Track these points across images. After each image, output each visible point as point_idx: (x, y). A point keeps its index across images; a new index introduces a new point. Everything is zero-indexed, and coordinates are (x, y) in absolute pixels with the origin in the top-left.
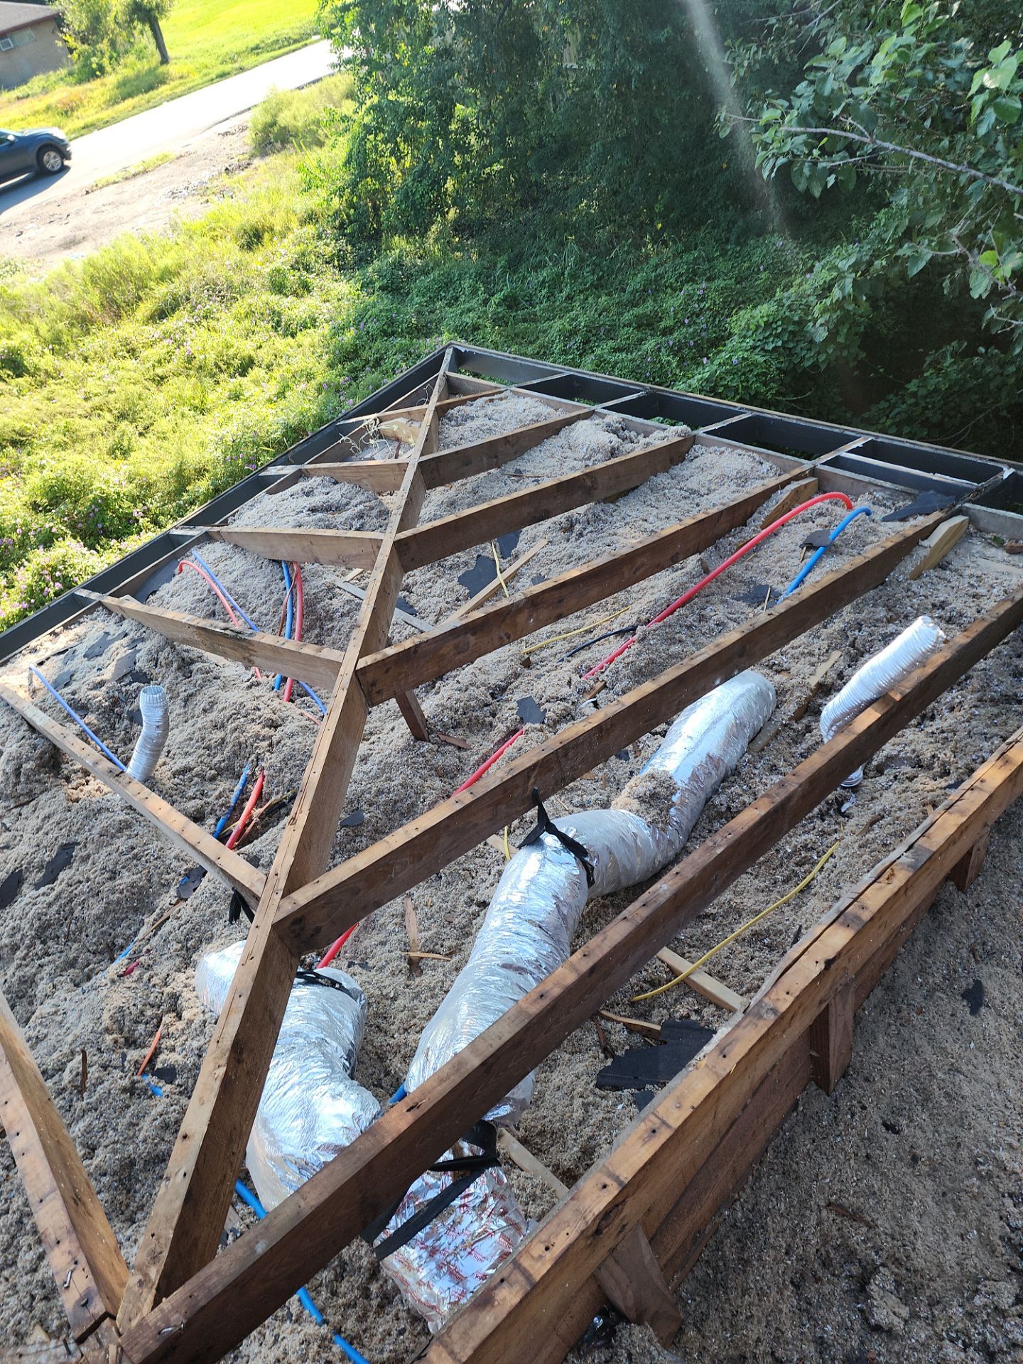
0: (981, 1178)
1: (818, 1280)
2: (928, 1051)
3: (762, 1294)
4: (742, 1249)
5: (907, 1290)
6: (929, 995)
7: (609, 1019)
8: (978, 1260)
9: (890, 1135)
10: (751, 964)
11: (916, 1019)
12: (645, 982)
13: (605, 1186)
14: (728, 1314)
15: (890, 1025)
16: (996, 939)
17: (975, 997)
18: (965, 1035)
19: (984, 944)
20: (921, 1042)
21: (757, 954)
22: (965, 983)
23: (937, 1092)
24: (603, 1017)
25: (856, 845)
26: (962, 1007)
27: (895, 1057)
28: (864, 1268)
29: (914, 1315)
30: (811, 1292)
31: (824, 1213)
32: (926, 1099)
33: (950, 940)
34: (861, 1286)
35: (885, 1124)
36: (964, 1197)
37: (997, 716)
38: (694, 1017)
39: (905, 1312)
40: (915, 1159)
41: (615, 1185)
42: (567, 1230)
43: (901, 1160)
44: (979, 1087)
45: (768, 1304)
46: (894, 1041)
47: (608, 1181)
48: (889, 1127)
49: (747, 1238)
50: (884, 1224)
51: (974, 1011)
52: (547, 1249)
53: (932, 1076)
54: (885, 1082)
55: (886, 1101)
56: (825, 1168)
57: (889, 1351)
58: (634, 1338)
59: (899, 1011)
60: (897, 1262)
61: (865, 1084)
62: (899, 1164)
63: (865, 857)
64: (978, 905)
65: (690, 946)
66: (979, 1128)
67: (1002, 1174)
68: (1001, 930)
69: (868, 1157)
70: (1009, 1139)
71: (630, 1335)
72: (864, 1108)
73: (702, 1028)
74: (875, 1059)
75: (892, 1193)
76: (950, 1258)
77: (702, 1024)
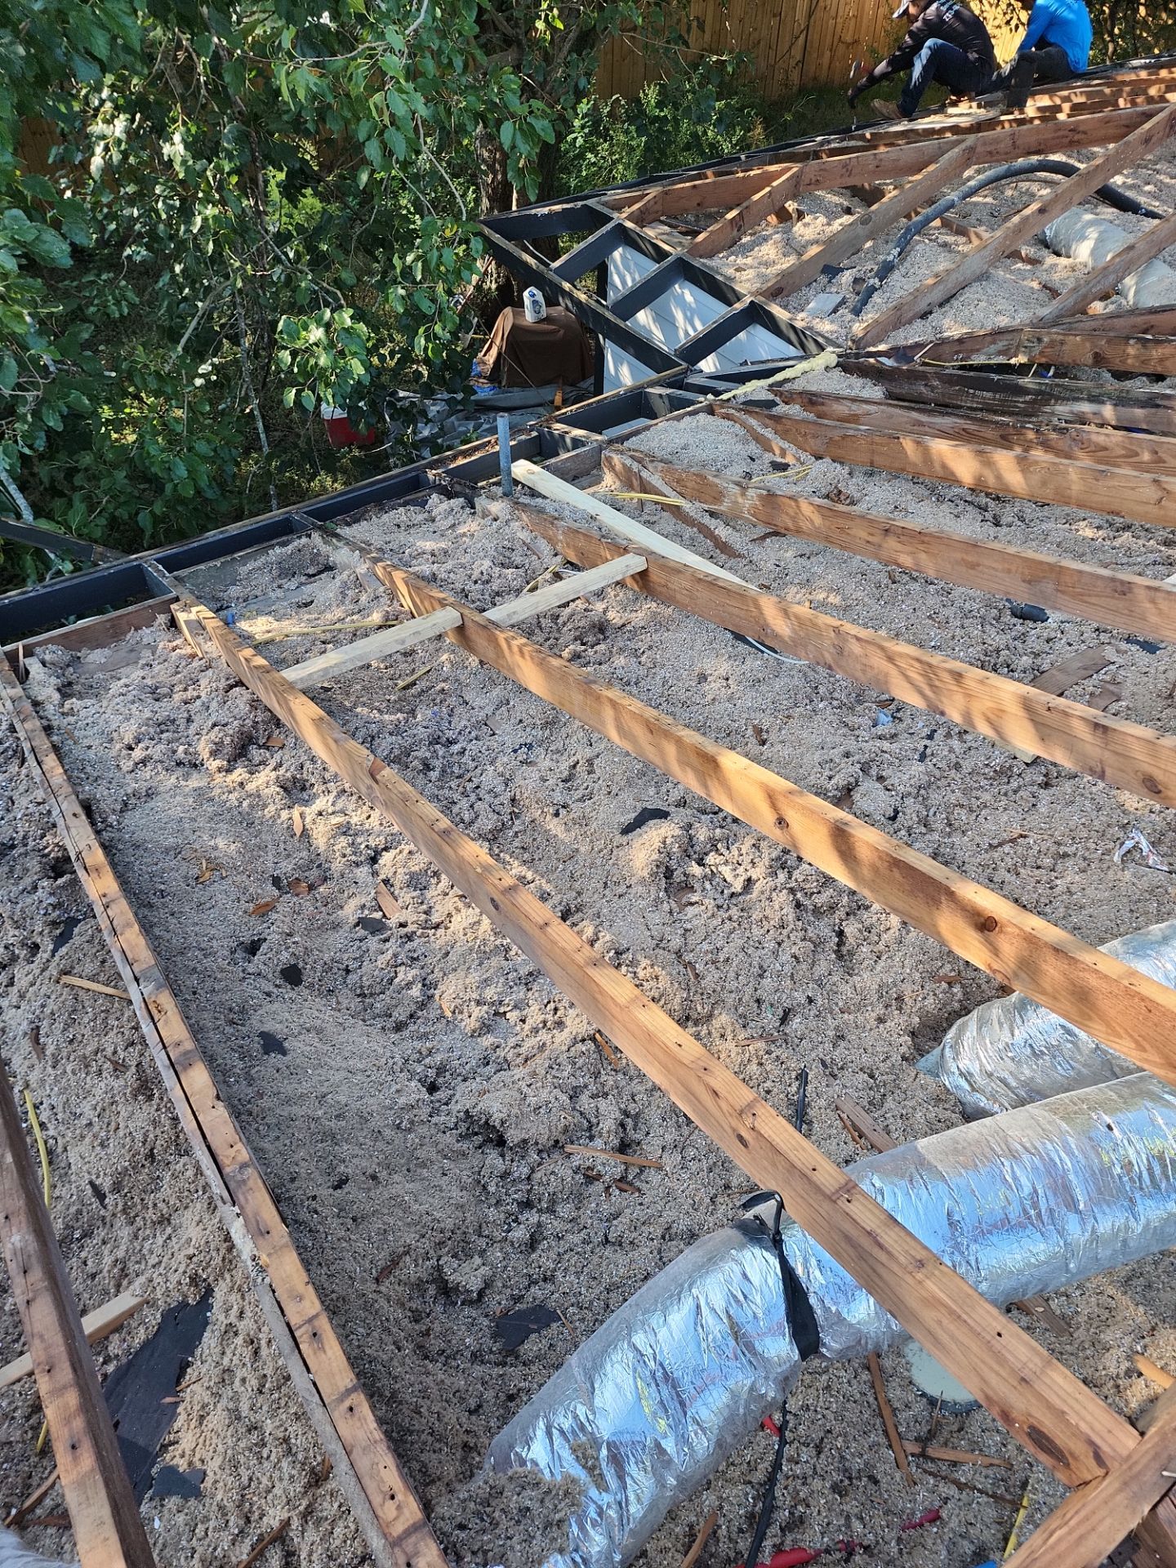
0: (409, 1130)
1: (427, 1333)
2: (295, 1110)
3: (424, 1394)
4: (381, 1395)
5: (464, 1252)
6: (250, 1081)
7: (40, 1500)
8: (463, 1171)
9: (347, 1188)
10: (91, 1267)
11: (265, 1103)
12: (28, 1418)
13: (351, 1409)
14: (430, 1439)
15: (257, 1130)
16: (234, 998)
17: (272, 1044)
18: (299, 1071)
19: (231, 1010)
20: (285, 1111)
21: (83, 1255)
22: (256, 1045)
23: (332, 1124)
24: (32, 1509)
25: (49, 1070)
26: (274, 1059)
27: (287, 1142)
28: (434, 1281)
29: (482, 1253)
30: (435, 1344)
31: (383, 1289)
32: (331, 1137)
33: (211, 1034)
34: (447, 1291)
35: (335, 1188)
36: (418, 1153)
37: (11, 871)
38: (110, 1368)
39: (477, 1260)
40: (374, 1177)
41: (354, 1396)
42: (381, 1467)
43: (369, 1189)
44: (344, 1088)
45: (434, 1391)
46: (273, 1135)
47: (347, 1403)
48: (338, 1186)
49: (373, 1385)
50: (410, 1238)
51: (284, 1052)
52: (392, 1497)
53: (316, 1120)
54: (303, 1164)
55: (317, 1173)
56: (348, 1266)
57: (500, 1293)
58: (447, 1515)
59: (250, 1114)
60: (441, 1244)
61: (296, 1184)
62: (372, 1194)
63: (69, 1069)
64: (194, 993)
65: (16, 1341)
66: (374, 1108)
67: (415, 1111)
68: (227, 990)
69: (354, 1219)
70: (393, 1089)
71: (443, 1519)
72: (314, 1198)
73: (130, 1363)
74: (280, 1161)
75: (391, 1214)
76: (456, 1193)
77: (124, 1360)
